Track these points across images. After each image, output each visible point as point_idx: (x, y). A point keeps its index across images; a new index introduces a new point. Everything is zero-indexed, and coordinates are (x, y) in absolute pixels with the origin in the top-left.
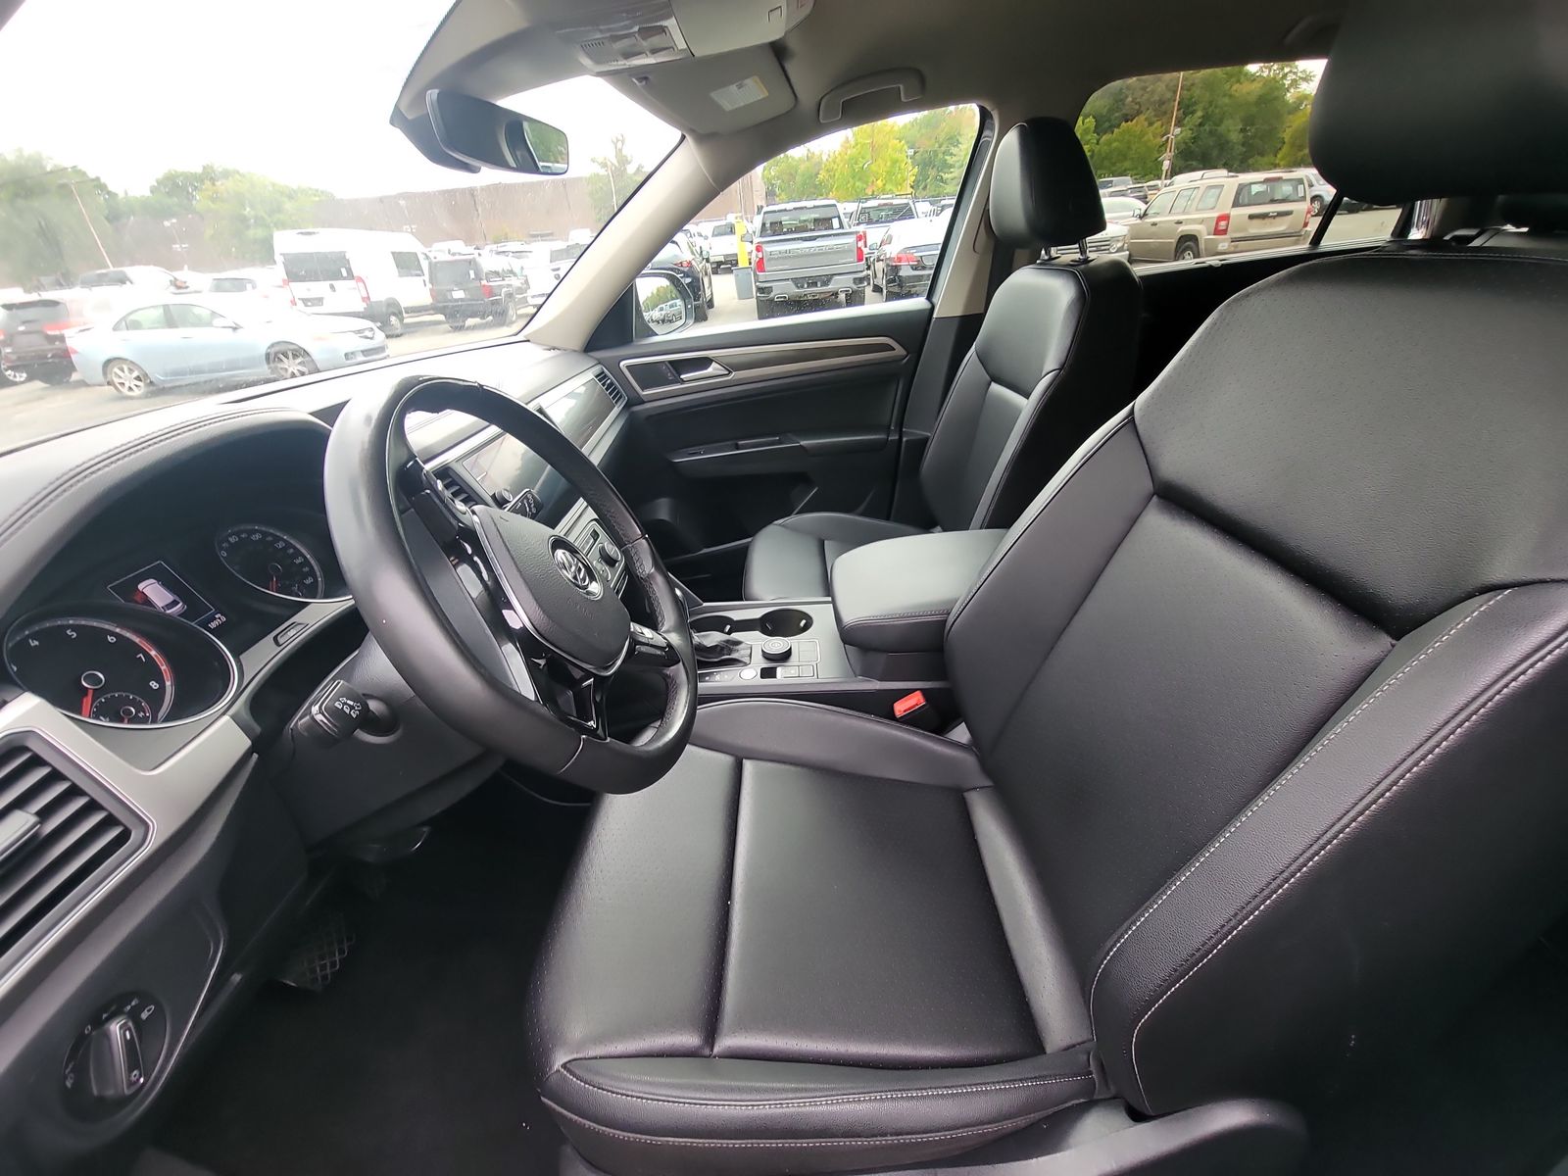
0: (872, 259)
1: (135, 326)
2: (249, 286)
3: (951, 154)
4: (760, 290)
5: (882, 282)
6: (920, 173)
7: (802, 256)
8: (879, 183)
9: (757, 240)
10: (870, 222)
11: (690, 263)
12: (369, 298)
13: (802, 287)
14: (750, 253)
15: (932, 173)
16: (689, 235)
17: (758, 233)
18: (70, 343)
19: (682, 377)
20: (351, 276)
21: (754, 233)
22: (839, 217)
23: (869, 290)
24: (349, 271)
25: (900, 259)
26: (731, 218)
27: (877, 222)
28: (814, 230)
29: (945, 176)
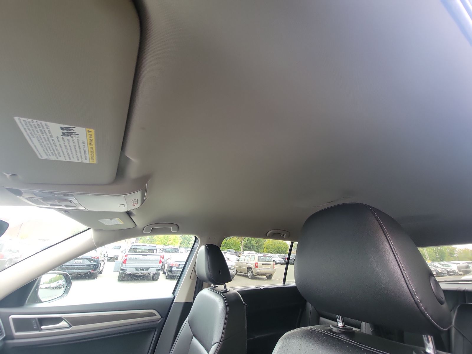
0: (164, 263)
4: (122, 270)
5: (166, 270)
7: (141, 260)
8: (171, 242)
11: (98, 257)
13: (138, 270)
14: (123, 257)
15: (186, 241)
17: (128, 251)
19: (42, 327)
22: (156, 250)
23: (161, 273)
25: (173, 265)
27: (168, 252)
28: (147, 252)
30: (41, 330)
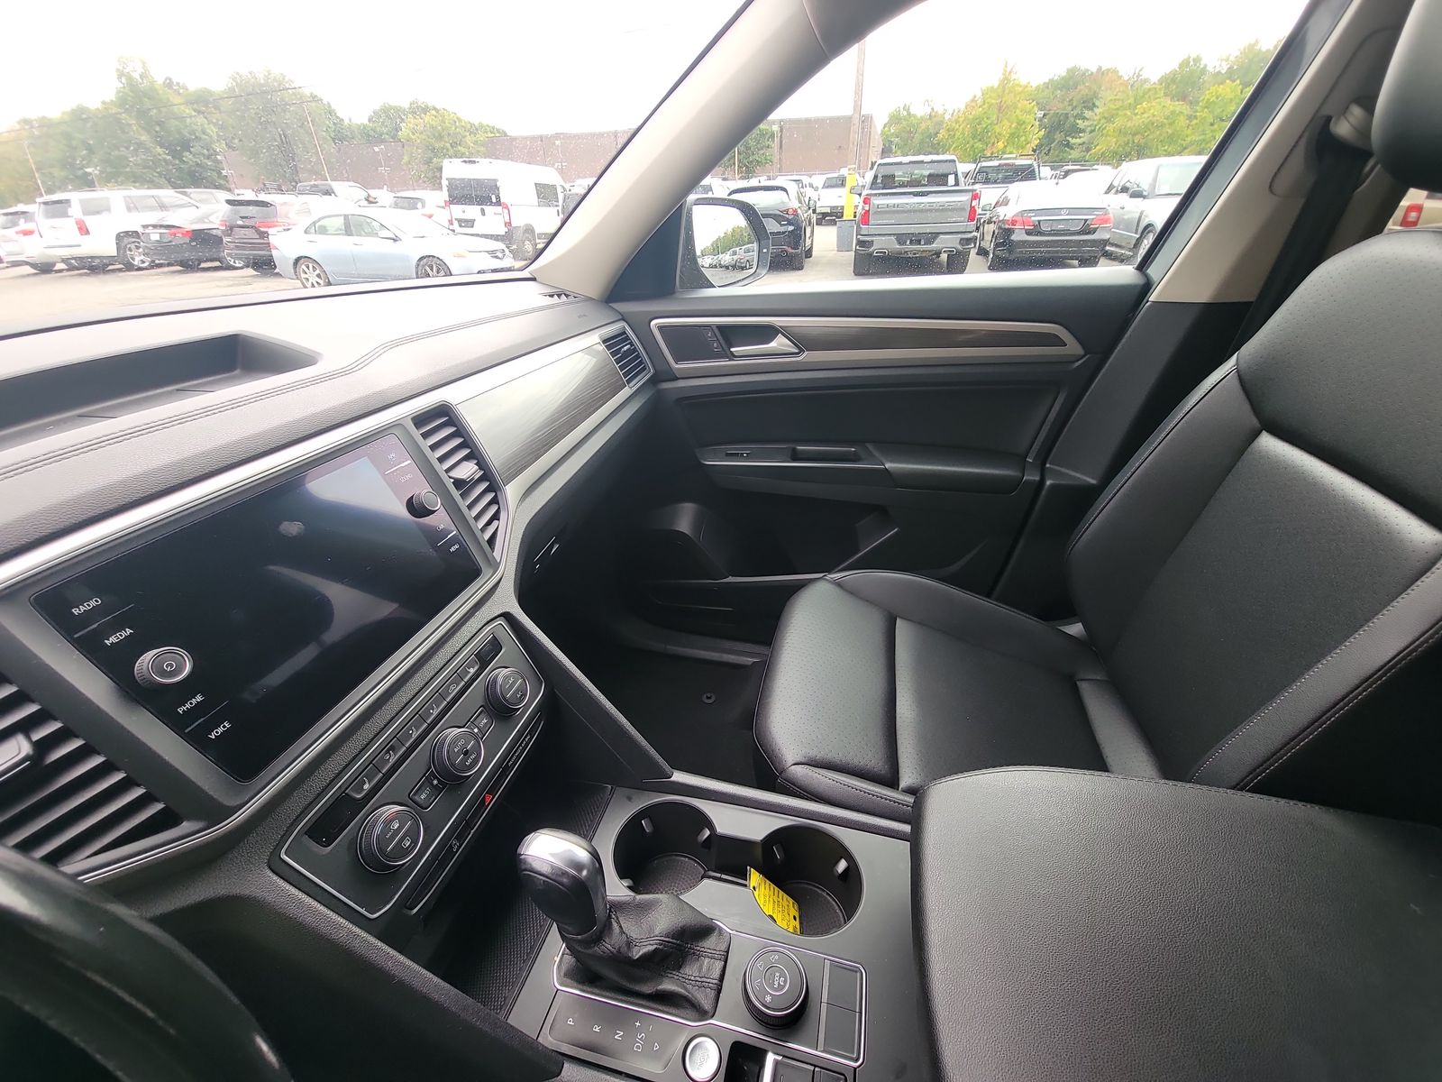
0: (982, 221)
1: (323, 231)
2: (419, 205)
3: (1084, 118)
4: (861, 243)
5: (988, 244)
6: (1047, 136)
7: (909, 211)
8: (1000, 145)
9: (865, 192)
10: (987, 181)
11: (795, 211)
12: (510, 223)
13: (905, 243)
14: (856, 207)
15: (1058, 136)
16: (800, 185)
17: (868, 186)
18: (272, 240)
19: (732, 350)
20: (499, 203)
21: (864, 186)
22: (956, 175)
23: (973, 252)
24: (498, 197)
25: (1014, 222)
26: (844, 172)
27: (995, 182)
28: (926, 185)
29: (1073, 141)
30: (733, 356)
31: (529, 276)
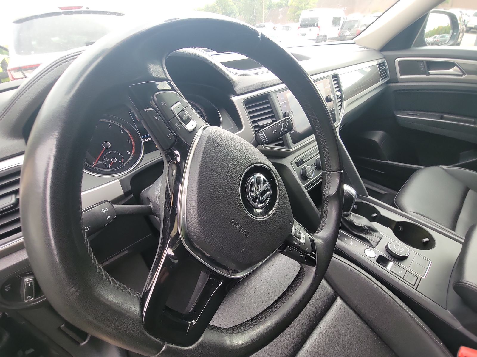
19: (430, 71)
24: (317, 25)
30: (429, 74)
31: (354, 42)
